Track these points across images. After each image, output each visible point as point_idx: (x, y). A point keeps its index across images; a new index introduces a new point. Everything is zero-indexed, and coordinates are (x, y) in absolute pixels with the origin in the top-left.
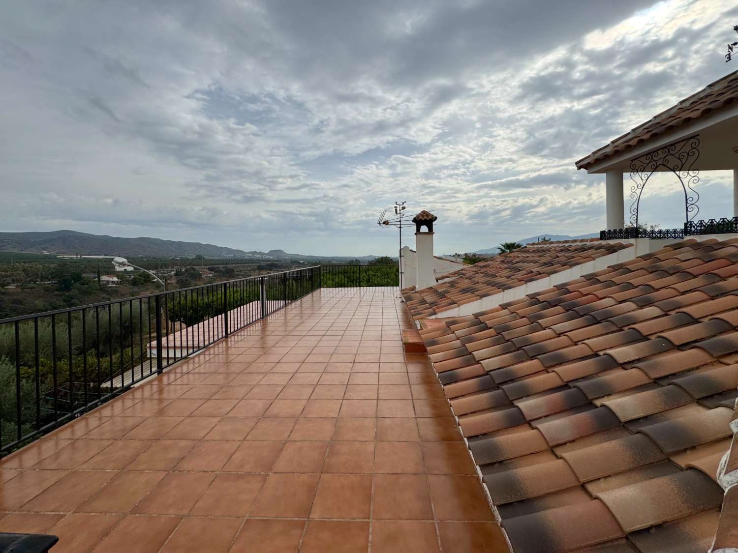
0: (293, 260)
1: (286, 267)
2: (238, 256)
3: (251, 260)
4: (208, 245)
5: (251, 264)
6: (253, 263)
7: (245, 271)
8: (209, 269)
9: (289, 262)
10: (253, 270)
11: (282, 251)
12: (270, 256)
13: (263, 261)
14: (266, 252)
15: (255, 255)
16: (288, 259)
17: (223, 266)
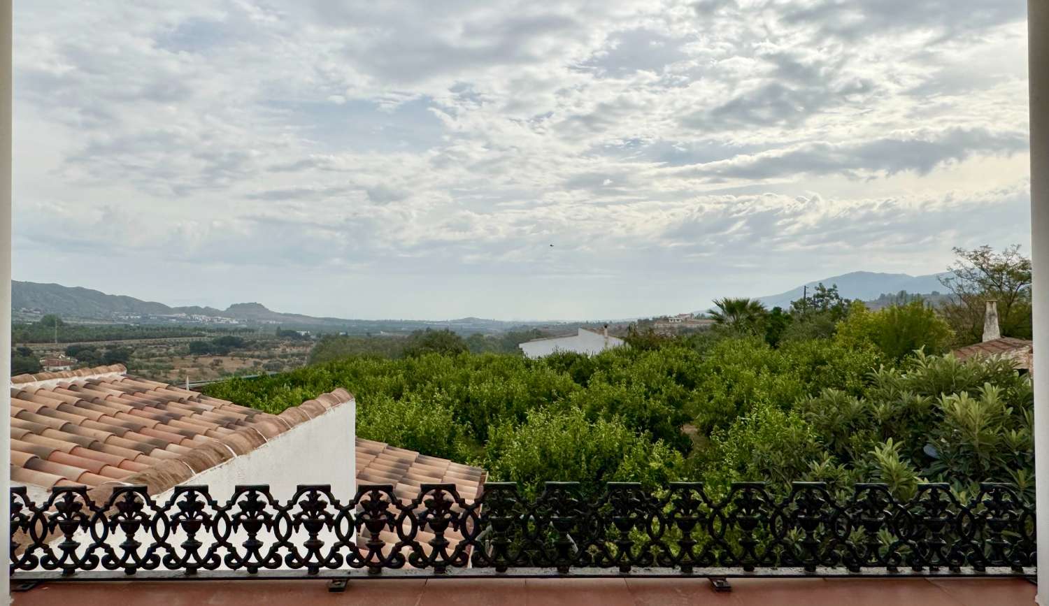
0: (283, 329)
1: (263, 345)
2: (154, 318)
3: (180, 328)
4: (79, 290)
5: (178, 340)
6: (183, 336)
7: (160, 356)
8: (69, 353)
9: (274, 334)
10: (179, 354)
11: (260, 305)
12: (232, 318)
13: (210, 331)
14: (223, 308)
15: (195, 316)
16: (272, 324)
17: (107, 343)
